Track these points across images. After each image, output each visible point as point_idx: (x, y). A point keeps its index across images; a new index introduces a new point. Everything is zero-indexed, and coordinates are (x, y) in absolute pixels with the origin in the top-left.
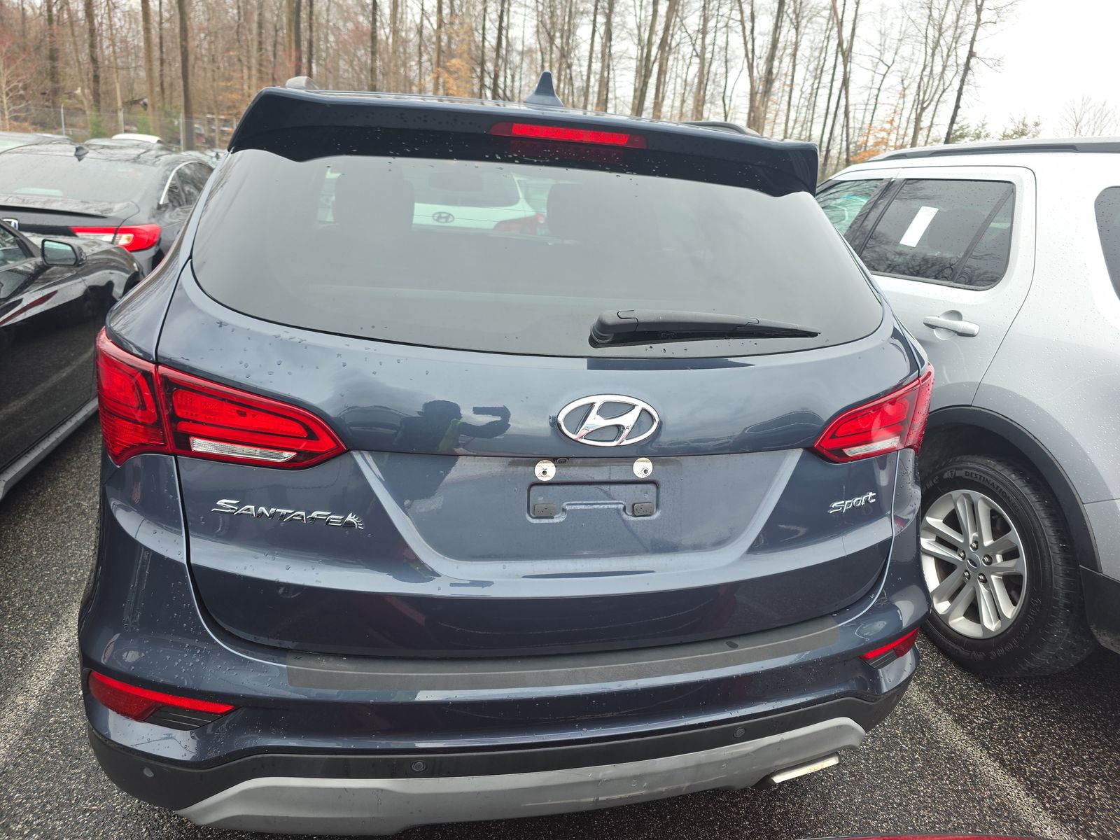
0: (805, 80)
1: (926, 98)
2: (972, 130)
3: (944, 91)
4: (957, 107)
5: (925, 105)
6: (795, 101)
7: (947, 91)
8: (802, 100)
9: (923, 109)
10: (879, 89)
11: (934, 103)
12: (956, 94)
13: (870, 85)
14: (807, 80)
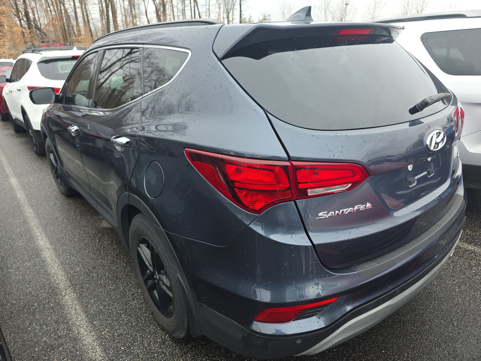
0: (178, 4)
1: (229, 8)
2: (247, 20)
3: (234, 4)
4: (241, 11)
5: (229, 11)
6: (175, 14)
7: (235, 4)
8: (179, 13)
9: (229, 13)
10: (209, 6)
11: (232, 10)
12: (239, 5)
13: (205, 4)
14: (179, 4)
